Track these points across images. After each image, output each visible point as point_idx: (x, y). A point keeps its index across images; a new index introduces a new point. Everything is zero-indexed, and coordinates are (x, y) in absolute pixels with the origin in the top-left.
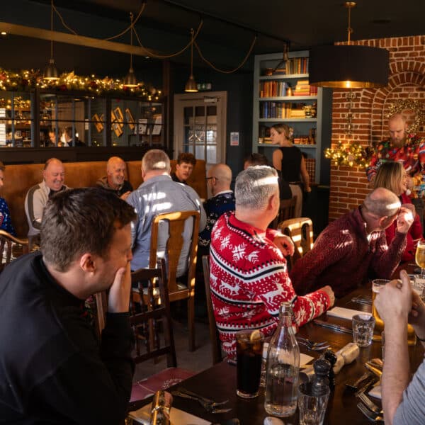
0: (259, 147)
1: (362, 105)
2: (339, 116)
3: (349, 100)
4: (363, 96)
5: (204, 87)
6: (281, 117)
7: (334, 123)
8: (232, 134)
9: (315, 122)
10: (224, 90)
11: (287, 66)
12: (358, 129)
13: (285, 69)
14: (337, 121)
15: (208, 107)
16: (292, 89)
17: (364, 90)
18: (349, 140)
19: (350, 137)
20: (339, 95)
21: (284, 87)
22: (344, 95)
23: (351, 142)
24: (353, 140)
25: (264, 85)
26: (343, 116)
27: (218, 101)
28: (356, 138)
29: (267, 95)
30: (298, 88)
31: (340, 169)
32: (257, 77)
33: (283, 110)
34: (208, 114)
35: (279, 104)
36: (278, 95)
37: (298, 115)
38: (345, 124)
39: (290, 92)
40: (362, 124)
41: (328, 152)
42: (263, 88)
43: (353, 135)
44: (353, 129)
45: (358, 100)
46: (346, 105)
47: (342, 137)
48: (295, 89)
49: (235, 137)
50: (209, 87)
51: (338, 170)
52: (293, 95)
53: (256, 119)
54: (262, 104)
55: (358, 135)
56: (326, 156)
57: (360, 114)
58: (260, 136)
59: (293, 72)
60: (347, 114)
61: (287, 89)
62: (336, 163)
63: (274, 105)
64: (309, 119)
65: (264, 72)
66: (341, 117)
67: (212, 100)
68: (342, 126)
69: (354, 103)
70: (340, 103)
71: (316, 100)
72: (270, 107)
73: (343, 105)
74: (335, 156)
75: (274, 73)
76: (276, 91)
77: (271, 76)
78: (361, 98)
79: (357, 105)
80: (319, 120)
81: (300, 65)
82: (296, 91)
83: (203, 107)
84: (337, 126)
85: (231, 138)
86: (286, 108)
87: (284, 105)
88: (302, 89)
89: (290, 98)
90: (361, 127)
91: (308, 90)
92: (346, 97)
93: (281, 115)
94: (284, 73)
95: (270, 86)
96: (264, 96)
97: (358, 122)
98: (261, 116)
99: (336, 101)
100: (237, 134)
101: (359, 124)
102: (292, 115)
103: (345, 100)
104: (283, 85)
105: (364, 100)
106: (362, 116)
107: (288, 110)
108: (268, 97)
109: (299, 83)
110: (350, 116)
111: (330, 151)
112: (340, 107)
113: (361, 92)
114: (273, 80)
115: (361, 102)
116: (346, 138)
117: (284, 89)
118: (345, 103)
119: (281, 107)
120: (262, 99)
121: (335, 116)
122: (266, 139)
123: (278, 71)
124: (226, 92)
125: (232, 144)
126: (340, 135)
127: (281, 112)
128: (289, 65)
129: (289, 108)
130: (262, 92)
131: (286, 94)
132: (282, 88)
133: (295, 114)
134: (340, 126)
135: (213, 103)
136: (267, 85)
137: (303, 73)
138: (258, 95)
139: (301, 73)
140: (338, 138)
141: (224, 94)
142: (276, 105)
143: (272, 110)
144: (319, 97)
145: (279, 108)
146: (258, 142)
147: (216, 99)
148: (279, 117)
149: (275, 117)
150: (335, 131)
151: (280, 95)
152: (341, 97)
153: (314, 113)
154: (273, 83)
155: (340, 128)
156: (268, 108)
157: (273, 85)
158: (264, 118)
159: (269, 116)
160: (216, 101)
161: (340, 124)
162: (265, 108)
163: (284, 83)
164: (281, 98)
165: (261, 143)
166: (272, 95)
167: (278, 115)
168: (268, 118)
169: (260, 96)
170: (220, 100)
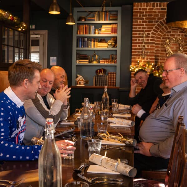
1: (151, 40)
2: (136, 46)
3: (143, 37)
4: (151, 35)
6: (91, 47)
7: (133, 51)
8: (51, 58)
9: (116, 50)
12: (149, 54)
13: (94, 17)
14: (135, 49)
15: (32, 41)
16: (98, 30)
17: (152, 31)
18: (143, 60)
19: (144, 58)
20: (136, 34)
22: (140, 34)
23: (144, 62)
24: (146, 60)
25: (79, 26)
26: (139, 46)
28: (147, 59)
29: (82, 33)
30: (103, 29)
33: (93, 43)
34: (32, 45)
35: (90, 39)
36: (90, 33)
37: (102, 46)
38: (140, 51)
39: (97, 32)
40: (151, 51)
43: (146, 57)
44: (146, 54)
45: (149, 37)
46: (141, 40)
47: (139, 58)
48: (100, 30)
49: (53, 60)
50: (34, 27)
52: (99, 33)
55: (149, 57)
56: (131, 69)
57: (150, 45)
58: (77, 59)
59: (99, 20)
60: (141, 45)
61: (95, 30)
63: (86, 39)
64: (111, 48)
65: (80, 19)
66: (138, 47)
68: (139, 52)
69: (146, 39)
70: (137, 39)
71: (116, 37)
73: (139, 40)
75: (86, 19)
76: (88, 31)
77: (83, 21)
78: (150, 36)
79: (148, 40)
80: (118, 49)
81: (104, 16)
82: (102, 31)
84: (136, 52)
85: (51, 60)
86: (94, 41)
87: (93, 39)
88: (106, 30)
89: (97, 35)
90: (150, 52)
91: (110, 31)
93: (91, 46)
94: (94, 20)
95: (84, 27)
97: (149, 50)
98: (77, 47)
99: (135, 37)
100: (55, 58)
101: (149, 51)
102: (98, 46)
103: (141, 37)
104: (93, 27)
105: (152, 37)
106: (151, 46)
107: (96, 43)
108: (82, 35)
109: (103, 26)
110: (144, 46)
111: (133, 67)
112: (137, 41)
113: (150, 33)
114: (85, 24)
115: (150, 38)
116: (141, 59)
118: (140, 39)
119: (91, 41)
120: (79, 35)
121: (134, 46)
122: (80, 60)
126: (137, 57)
127: (91, 44)
128: (97, 15)
129: (97, 41)
130: (79, 31)
131: (95, 33)
132: (92, 29)
133: (101, 46)
134: (137, 52)
135: (37, 37)
136: (82, 27)
137: (106, 20)
138: (76, 33)
139: (105, 20)
140: (136, 59)
141: (45, 32)
142: (87, 39)
143: (84, 42)
144: (119, 35)
145: (90, 42)
146: (76, 62)
147: (40, 35)
148: (90, 47)
149: (87, 47)
150: (134, 55)
151: (91, 33)
152: (138, 35)
153: (114, 45)
154: (86, 26)
155: (137, 53)
156: (82, 41)
157: (86, 27)
158: (79, 47)
159: (82, 46)
160: (40, 36)
161: (137, 51)
162: (80, 41)
163: (93, 26)
164: (92, 35)
165: (78, 63)
166: (85, 33)
167: (89, 46)
168: (82, 47)
169: (77, 34)
170: (43, 36)
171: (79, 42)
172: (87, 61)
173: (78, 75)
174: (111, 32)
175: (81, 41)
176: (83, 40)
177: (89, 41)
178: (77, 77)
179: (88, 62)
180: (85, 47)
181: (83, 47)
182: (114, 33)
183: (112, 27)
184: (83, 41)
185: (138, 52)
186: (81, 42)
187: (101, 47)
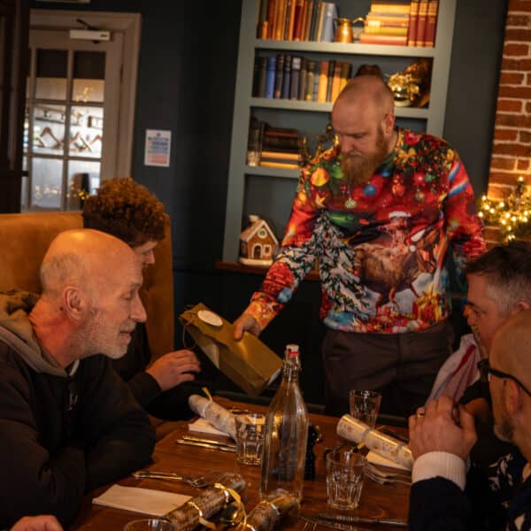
0: (248, 177)
2: (518, 107)
6: (314, 100)
7: (500, 127)
8: (150, 133)
9: (423, 121)
10: (136, 11)
14: (510, 121)
15: (77, 55)
16: (351, 25)
20: (521, 51)
21: (329, 14)
25: (270, 3)
27: (112, 38)
29: (280, 35)
30: (373, 23)
33: (323, 80)
34: (77, 75)
35: (314, 62)
36: (313, 38)
39: (345, 31)
41: (486, 207)
42: (267, 15)
47: (523, 165)
48: (362, 25)
49: (157, 143)
52: (352, 40)
54: (262, 58)
56: (481, 215)
61: (338, 23)
63: (297, 63)
64: (401, 109)
66: (524, 112)
67: (96, 35)
68: (526, 136)
70: (525, 73)
72: (284, 69)
74: (508, 219)
76: (305, 24)
80: (435, 113)
82: (367, 29)
83: (65, 53)
84: (512, 135)
85: (148, 145)
86: (331, 75)
87: (325, 65)
88: (385, 25)
89: (344, 46)
91: (405, 31)
93: (315, 93)
95: (289, 8)
96: (269, 35)
98: (256, 92)
99: (513, 65)
100: (166, 135)
104: (328, 11)
107: (336, 80)
108: (280, 41)
109: (377, 8)
111: (492, 204)
112: (525, 84)
119: (317, 71)
120: (265, 43)
121: (507, 106)
122: (265, 154)
124: (137, 16)
125: (148, 161)
126: (517, 159)
127: (317, 84)
129: (341, 76)
130: (266, 23)
131: (336, 37)
132: (326, 17)
134: (518, 136)
135: (96, 42)
136: (280, 5)
138: (254, 32)
140: (511, 167)
141: (130, 22)
142: (302, 64)
143: (288, 76)
144: (440, 52)
145: (311, 74)
146: (247, 162)
147: (107, 33)
148: (309, 97)
149: (299, 98)
150: (504, 149)
151: (319, 35)
152: (529, 56)
153: (415, 95)
154: (297, 2)
155: (517, 141)
156: (277, 71)
157: (298, 9)
158: (265, 96)
159: (279, 94)
160: (107, 38)
161: (520, 129)
162: (268, 69)
163: (331, 6)
164: (324, 45)
165: (253, 164)
166: (294, 36)
167: (306, 93)
168: (274, 96)
169: (259, 35)
170: (118, 37)
171: (264, 72)
172: (296, 157)
173: (254, 218)
174: (408, 35)
175: (273, 68)
176: (285, 66)
177: (308, 70)
178: (247, 224)
179: (298, 163)
180: (290, 98)
181: (282, 97)
182: (419, 43)
183: (413, 13)
184: (284, 72)
185: (522, 133)
186: (272, 75)
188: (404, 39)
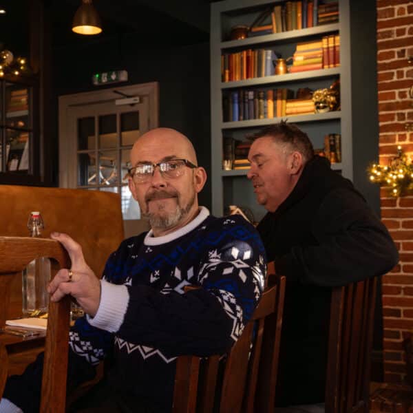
0: (224, 178)
2: (392, 96)
5: (113, 77)
6: (265, 118)
7: (382, 113)
9: (338, 120)
10: (155, 81)
11: (275, 17)
13: (271, 24)
14: (389, 107)
15: (122, 115)
16: (285, 63)
20: (391, 55)
21: (269, 58)
22: (402, 54)
25: (230, 58)
26: (402, 95)
27: (141, 101)
29: (238, 77)
30: (299, 59)
31: (401, 205)
32: (217, 44)
33: (270, 104)
34: (123, 129)
35: (263, 92)
36: (259, 75)
38: (407, 111)
39: (281, 68)
41: (375, 171)
42: (228, 65)
46: (409, 74)
47: (402, 138)
48: (291, 61)
50: (124, 76)
51: (398, 207)
52: (287, 72)
53: (218, 125)
54: (228, 93)
56: (372, 178)
58: (226, 158)
59: (286, 28)
60: (410, 92)
61: (275, 64)
62: (395, 191)
63: (251, 94)
64: (323, 114)
65: (229, 35)
66: (398, 99)
67: (131, 101)
68: (402, 116)
70: (395, 71)
71: (336, 77)
72: (243, 100)
73: (400, 74)
74: (391, 178)
75: (248, 33)
76: (253, 68)
77: (242, 40)
80: (345, 113)
81: (299, 15)
82: (295, 63)
83: (114, 116)
84: (391, 117)
86: (275, 99)
87: (271, 93)
88: (307, 58)
89: (282, 77)
91: (320, 59)
92: (407, 57)
93: (266, 114)
94: (270, 32)
95: (242, 59)
96: (230, 79)
98: (226, 118)
99: (385, 67)
102: (288, 111)
103: (403, 64)
104: (268, 55)
107: (279, 102)
108: (239, 81)
109: (300, 48)
111: (379, 169)
112: (395, 79)
114: (247, 47)
116: (411, 139)
117: (269, 64)
118: (406, 69)
119: (266, 98)
120: (228, 84)
121: (385, 97)
122: (237, 162)
123: (255, 29)
124: (155, 84)
126: (397, 134)
127: (266, 107)
128: (279, 16)
129: (282, 99)
130: (227, 71)
131: (276, 72)
132: (266, 60)
133: (294, 110)
134: (396, 117)
135: (132, 105)
136: (236, 57)
137: (307, 27)
138: (220, 78)
139: (303, 27)
140: (394, 141)
141: (151, 88)
142: (254, 95)
143: (247, 105)
144: (343, 68)
145: (261, 101)
146: (223, 168)
147: (138, 98)
148: (262, 117)
149: (255, 118)
150: (387, 128)
151: (263, 72)
152: (396, 58)
154: (247, 53)
155: (396, 121)
156: (239, 103)
157: (248, 58)
158: (233, 120)
159: (242, 118)
160: (138, 101)
161: (396, 112)
162: (233, 102)
163: (270, 52)
164: (267, 78)
165: (227, 169)
166: (247, 77)
167: (260, 114)
168: (239, 120)
169: (223, 80)
170: (145, 99)
171: (231, 105)
173: (232, 207)
174: (323, 62)
175: (236, 101)
176: (244, 98)
177: (259, 98)
180: (249, 119)
181: (244, 119)
182: (332, 66)
183: (325, 46)
184: (244, 102)
185: (398, 114)
186: (236, 106)
187: (297, 113)
188: (320, 65)
